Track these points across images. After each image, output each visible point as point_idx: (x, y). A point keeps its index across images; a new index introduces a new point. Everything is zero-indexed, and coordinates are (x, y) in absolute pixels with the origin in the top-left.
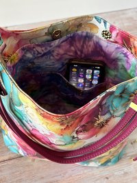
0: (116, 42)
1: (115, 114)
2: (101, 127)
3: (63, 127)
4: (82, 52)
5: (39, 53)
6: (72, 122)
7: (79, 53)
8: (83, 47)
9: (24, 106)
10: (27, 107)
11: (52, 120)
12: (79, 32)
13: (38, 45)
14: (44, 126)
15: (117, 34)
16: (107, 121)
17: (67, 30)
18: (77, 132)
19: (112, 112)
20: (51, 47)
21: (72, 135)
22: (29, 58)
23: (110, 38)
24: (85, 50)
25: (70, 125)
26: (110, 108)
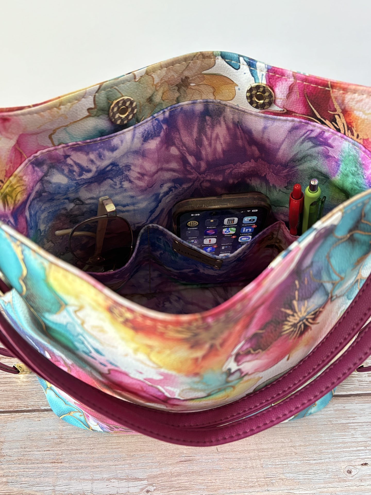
0: (288, 113)
1: (337, 292)
2: (302, 333)
3: (199, 354)
4: (198, 156)
5: (83, 170)
6: (225, 335)
7: (191, 159)
8: (199, 142)
9: (71, 309)
10: (81, 308)
11: (162, 335)
12: (185, 103)
13: (77, 148)
14: (142, 356)
15: (291, 89)
16: (316, 315)
17: (150, 100)
18: (238, 358)
19: (329, 286)
20: (113, 149)
21: (225, 368)
22: (59, 186)
23: (270, 104)
24: (207, 152)
25: (218, 342)
26: (325, 278)
